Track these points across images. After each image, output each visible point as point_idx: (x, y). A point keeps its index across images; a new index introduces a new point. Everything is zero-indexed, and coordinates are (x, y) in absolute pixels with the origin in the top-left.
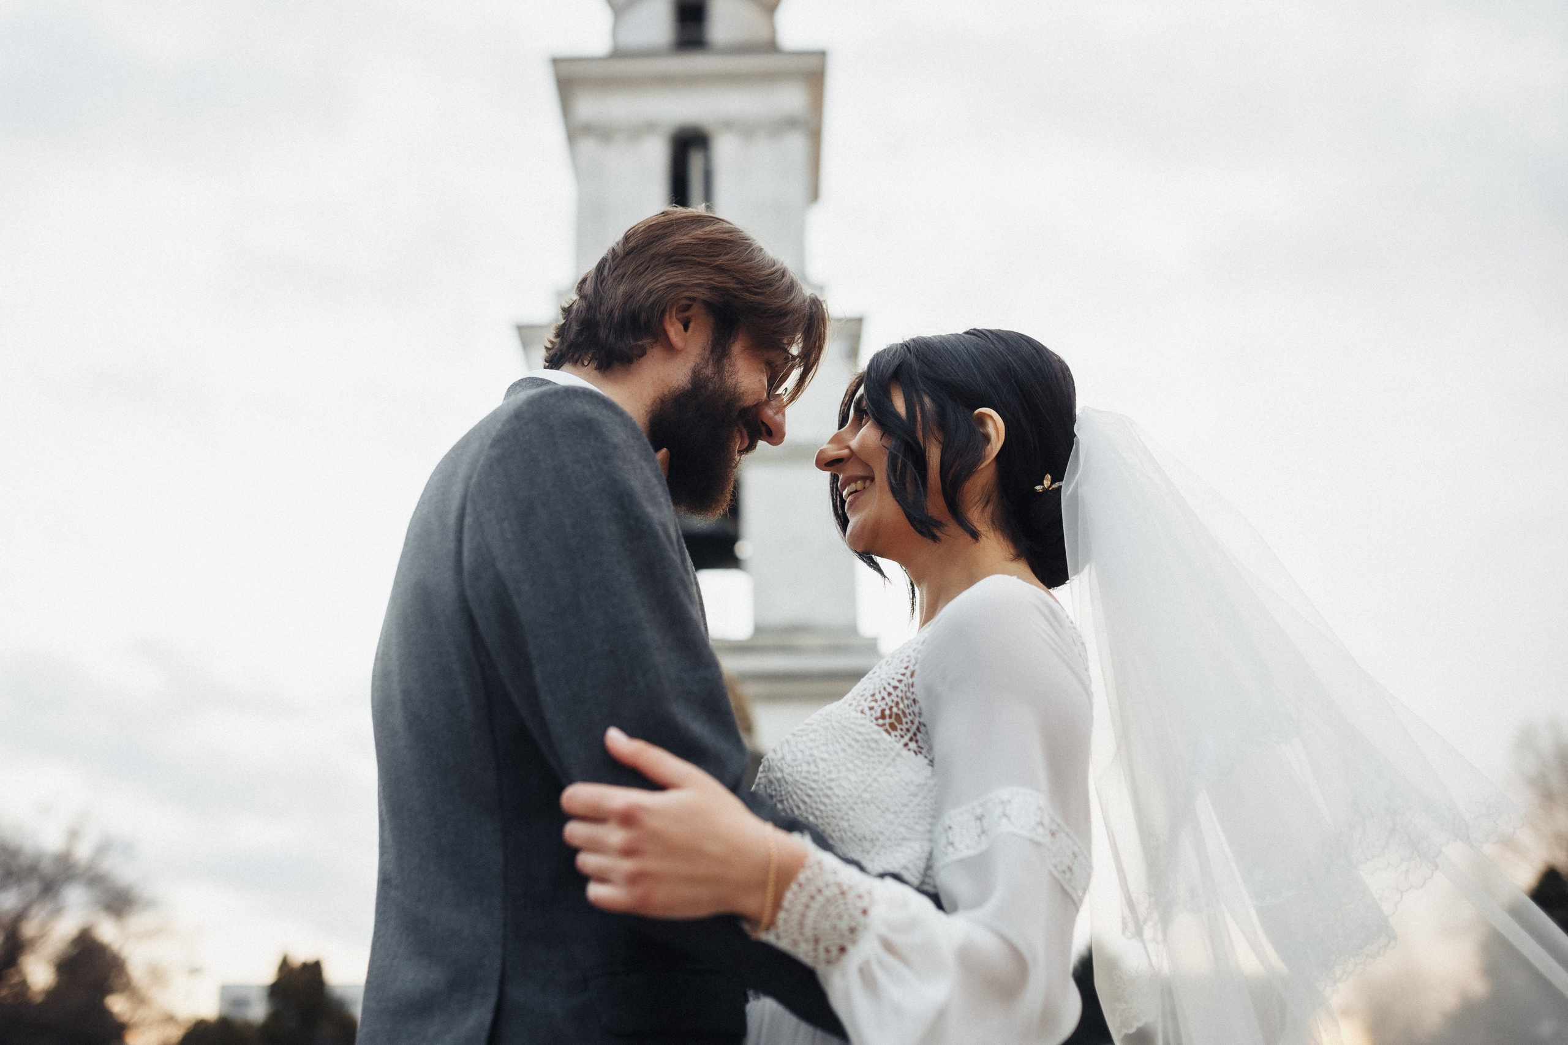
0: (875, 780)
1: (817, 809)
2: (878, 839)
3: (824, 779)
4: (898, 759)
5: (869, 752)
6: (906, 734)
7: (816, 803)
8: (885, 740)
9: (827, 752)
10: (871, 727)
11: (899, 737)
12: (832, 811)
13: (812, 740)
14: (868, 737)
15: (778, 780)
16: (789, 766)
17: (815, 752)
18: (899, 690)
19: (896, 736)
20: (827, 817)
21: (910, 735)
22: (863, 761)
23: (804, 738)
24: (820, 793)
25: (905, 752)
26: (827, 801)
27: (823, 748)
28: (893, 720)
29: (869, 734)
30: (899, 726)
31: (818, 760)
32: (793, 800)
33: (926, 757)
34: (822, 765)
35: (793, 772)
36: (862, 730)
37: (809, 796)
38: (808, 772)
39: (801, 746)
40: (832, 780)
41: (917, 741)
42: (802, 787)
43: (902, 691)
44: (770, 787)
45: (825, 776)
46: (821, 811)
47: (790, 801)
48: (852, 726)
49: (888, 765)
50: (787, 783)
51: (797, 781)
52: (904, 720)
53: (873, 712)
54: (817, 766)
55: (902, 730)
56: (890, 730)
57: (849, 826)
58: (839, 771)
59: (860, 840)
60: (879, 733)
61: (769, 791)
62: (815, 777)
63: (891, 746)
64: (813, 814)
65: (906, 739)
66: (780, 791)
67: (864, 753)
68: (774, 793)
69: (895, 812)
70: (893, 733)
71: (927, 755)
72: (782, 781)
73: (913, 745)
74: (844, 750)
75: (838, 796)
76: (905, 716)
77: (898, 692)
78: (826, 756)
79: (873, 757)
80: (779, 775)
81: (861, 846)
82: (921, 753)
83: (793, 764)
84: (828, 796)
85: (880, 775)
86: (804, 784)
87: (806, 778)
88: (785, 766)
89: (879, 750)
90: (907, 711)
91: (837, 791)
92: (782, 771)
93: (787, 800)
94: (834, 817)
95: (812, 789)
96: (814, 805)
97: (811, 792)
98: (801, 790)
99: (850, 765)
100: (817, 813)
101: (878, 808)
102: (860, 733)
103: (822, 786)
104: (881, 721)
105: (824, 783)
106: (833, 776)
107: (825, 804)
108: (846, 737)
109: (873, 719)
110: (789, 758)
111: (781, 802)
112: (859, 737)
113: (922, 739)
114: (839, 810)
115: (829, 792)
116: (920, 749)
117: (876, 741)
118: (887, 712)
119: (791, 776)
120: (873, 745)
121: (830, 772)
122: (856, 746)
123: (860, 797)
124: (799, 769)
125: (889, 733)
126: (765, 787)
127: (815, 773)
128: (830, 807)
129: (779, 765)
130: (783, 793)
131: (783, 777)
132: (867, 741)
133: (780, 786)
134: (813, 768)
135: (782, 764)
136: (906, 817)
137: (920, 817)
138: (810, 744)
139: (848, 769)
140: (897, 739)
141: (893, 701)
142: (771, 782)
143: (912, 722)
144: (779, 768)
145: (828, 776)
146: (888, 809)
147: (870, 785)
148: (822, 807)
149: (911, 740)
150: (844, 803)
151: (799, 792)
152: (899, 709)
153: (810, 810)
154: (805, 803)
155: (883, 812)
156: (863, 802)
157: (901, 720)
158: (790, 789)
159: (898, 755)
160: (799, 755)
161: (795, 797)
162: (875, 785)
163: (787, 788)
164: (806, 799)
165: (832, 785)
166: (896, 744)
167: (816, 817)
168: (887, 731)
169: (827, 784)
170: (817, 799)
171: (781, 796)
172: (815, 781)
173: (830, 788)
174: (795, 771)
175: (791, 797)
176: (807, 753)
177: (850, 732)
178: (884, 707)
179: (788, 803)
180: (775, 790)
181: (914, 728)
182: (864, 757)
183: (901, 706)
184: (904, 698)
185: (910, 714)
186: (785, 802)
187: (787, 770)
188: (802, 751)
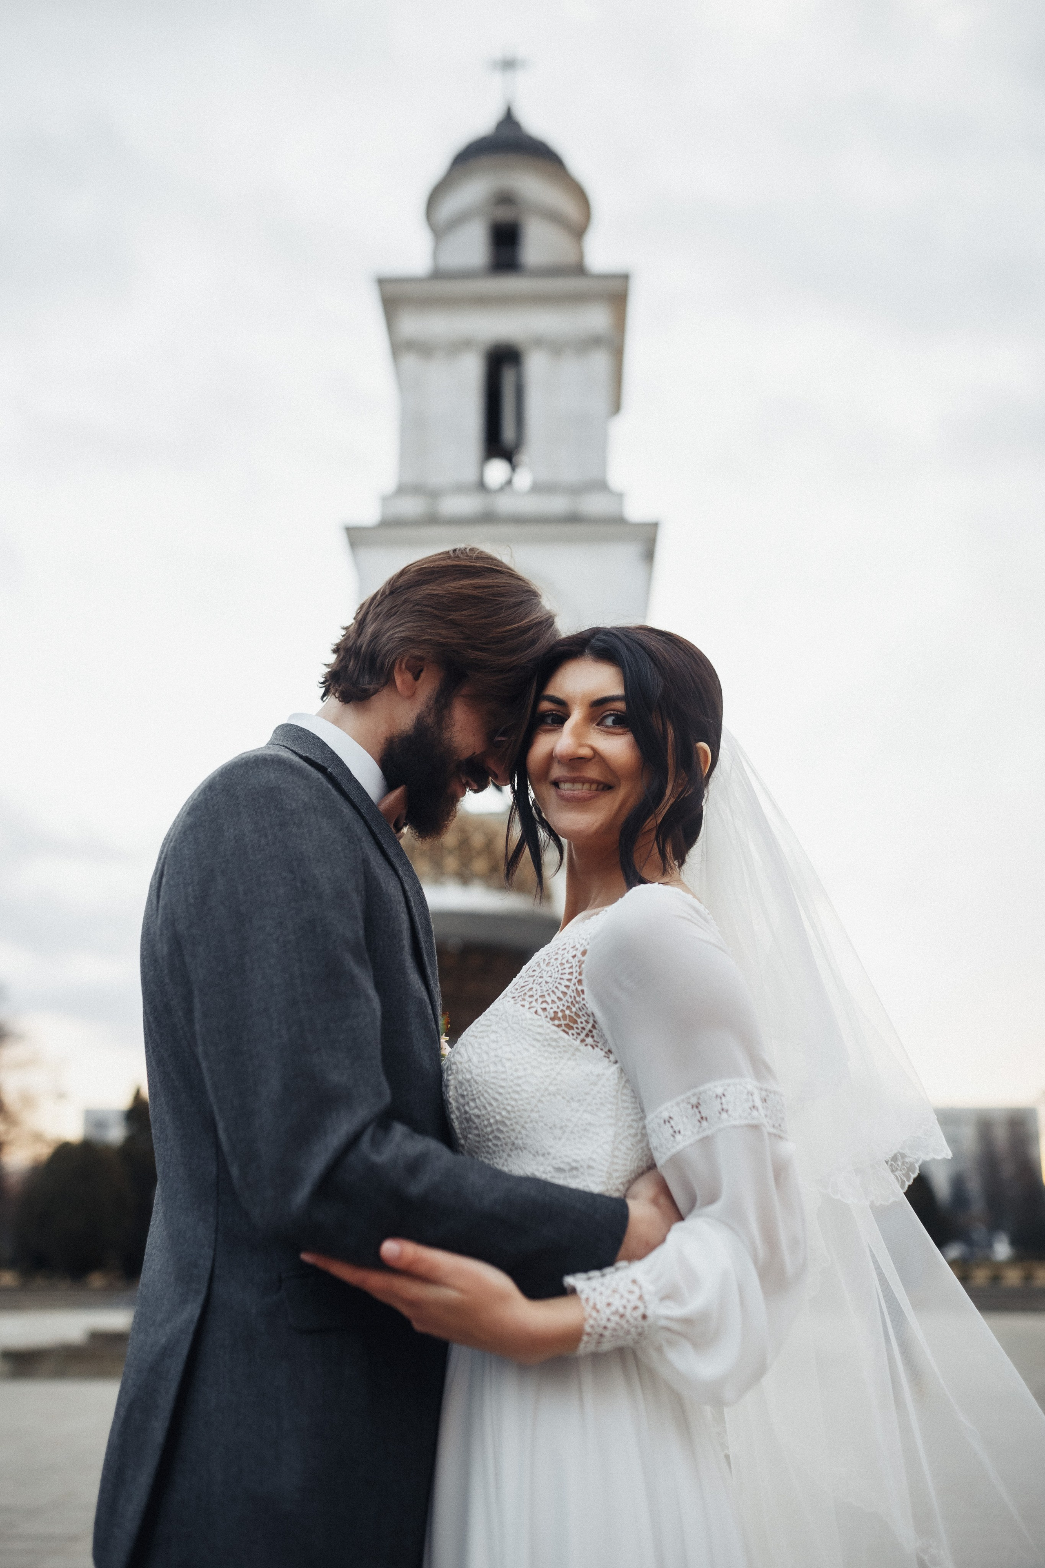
0: (559, 1073)
1: (508, 1104)
2: (566, 1126)
3: (511, 1077)
4: (578, 1054)
5: (551, 1049)
6: (582, 1032)
7: (507, 1099)
8: (564, 1039)
9: (511, 1052)
10: (549, 1028)
11: (576, 1035)
12: (523, 1105)
13: (494, 1041)
14: (548, 1037)
15: (468, 1081)
16: (477, 1067)
17: (499, 1052)
18: (568, 996)
19: (573, 1034)
20: (519, 1111)
21: (585, 1032)
22: (546, 1059)
23: (486, 1040)
24: (510, 1090)
25: (582, 1047)
26: (516, 1096)
27: (507, 1049)
28: (567, 1022)
29: (548, 1034)
30: (575, 1026)
31: (504, 1060)
32: (485, 1098)
33: (602, 1050)
34: (508, 1064)
35: (482, 1072)
36: (540, 1030)
37: (500, 1094)
38: (496, 1072)
39: (485, 1048)
40: (519, 1078)
41: (593, 1037)
42: (492, 1086)
43: (571, 996)
44: (461, 1088)
45: (512, 1075)
46: (513, 1106)
47: (482, 1099)
48: (531, 1027)
49: (569, 1059)
50: (477, 1083)
51: (486, 1081)
52: (579, 1020)
53: (546, 1013)
54: (504, 1067)
55: (577, 1028)
56: (567, 1030)
57: (523, 1143)
58: (525, 1070)
59: (551, 1128)
60: (556, 1033)
61: (460, 1091)
62: (503, 1076)
63: (570, 1043)
64: (505, 1109)
65: (583, 1035)
66: (472, 1091)
67: (546, 1051)
68: (465, 1093)
69: (579, 1101)
70: (570, 1032)
71: (603, 1048)
72: (472, 1081)
73: (589, 1040)
74: (527, 1050)
75: (526, 1091)
76: (579, 1017)
77: (568, 997)
78: (510, 1056)
79: (555, 1053)
80: (468, 1076)
81: (552, 1133)
82: (597, 1046)
83: (481, 1065)
84: (517, 1092)
85: (562, 1069)
86: (494, 1083)
87: (494, 1077)
88: (472, 1067)
89: (559, 1047)
90: (580, 1014)
91: (525, 1087)
92: (471, 1073)
93: (479, 1098)
94: (525, 1110)
95: (502, 1087)
96: (505, 1102)
97: (501, 1090)
98: (492, 1089)
99: (534, 1063)
100: (509, 1108)
101: (563, 1098)
102: (540, 1034)
103: (511, 1084)
104: (557, 1022)
105: (512, 1081)
106: (520, 1074)
107: (515, 1100)
108: (527, 1038)
109: (548, 1019)
110: (475, 1059)
111: (474, 1100)
112: (538, 1037)
113: (596, 1033)
114: (529, 1104)
115: (518, 1089)
116: (596, 1043)
117: (555, 1040)
118: (560, 1015)
119: (481, 1076)
120: (554, 1044)
121: (516, 1070)
122: (538, 1045)
123: (546, 1089)
124: (487, 1069)
125: (567, 1033)
126: (456, 1088)
127: (503, 1072)
128: (520, 1102)
129: (467, 1066)
130: (475, 1092)
131: (472, 1078)
132: (547, 1040)
133: (470, 1086)
134: (501, 1069)
135: (469, 1066)
136: (589, 1105)
137: (602, 1104)
138: (493, 1045)
139: (533, 1067)
140: (575, 1037)
141: (564, 1005)
142: (461, 1083)
143: (587, 1022)
144: (467, 1070)
145: (516, 1074)
146: (572, 1098)
147: (555, 1079)
148: (513, 1103)
149: (587, 1035)
150: (533, 1097)
151: (490, 1091)
152: (571, 1012)
153: (502, 1106)
154: (496, 1100)
155: (568, 1101)
156: (549, 1094)
157: (577, 1021)
158: (480, 1088)
159: (577, 1049)
160: (485, 1057)
161: (486, 1095)
162: (559, 1078)
163: (478, 1088)
164: (497, 1096)
165: (520, 1082)
166: (574, 1041)
167: (508, 1112)
168: (564, 1031)
169: (516, 1081)
170: (508, 1096)
171: (473, 1095)
172: (504, 1079)
173: (519, 1085)
174: (483, 1072)
175: (483, 1095)
176: (492, 1054)
177: (530, 1033)
178: (555, 1009)
179: (481, 1101)
180: (466, 1090)
181: (589, 1026)
182: (546, 1054)
183: (574, 1009)
184: (574, 1002)
185: (583, 1015)
186: (477, 1101)
187: (475, 1071)
188: (487, 1053)
